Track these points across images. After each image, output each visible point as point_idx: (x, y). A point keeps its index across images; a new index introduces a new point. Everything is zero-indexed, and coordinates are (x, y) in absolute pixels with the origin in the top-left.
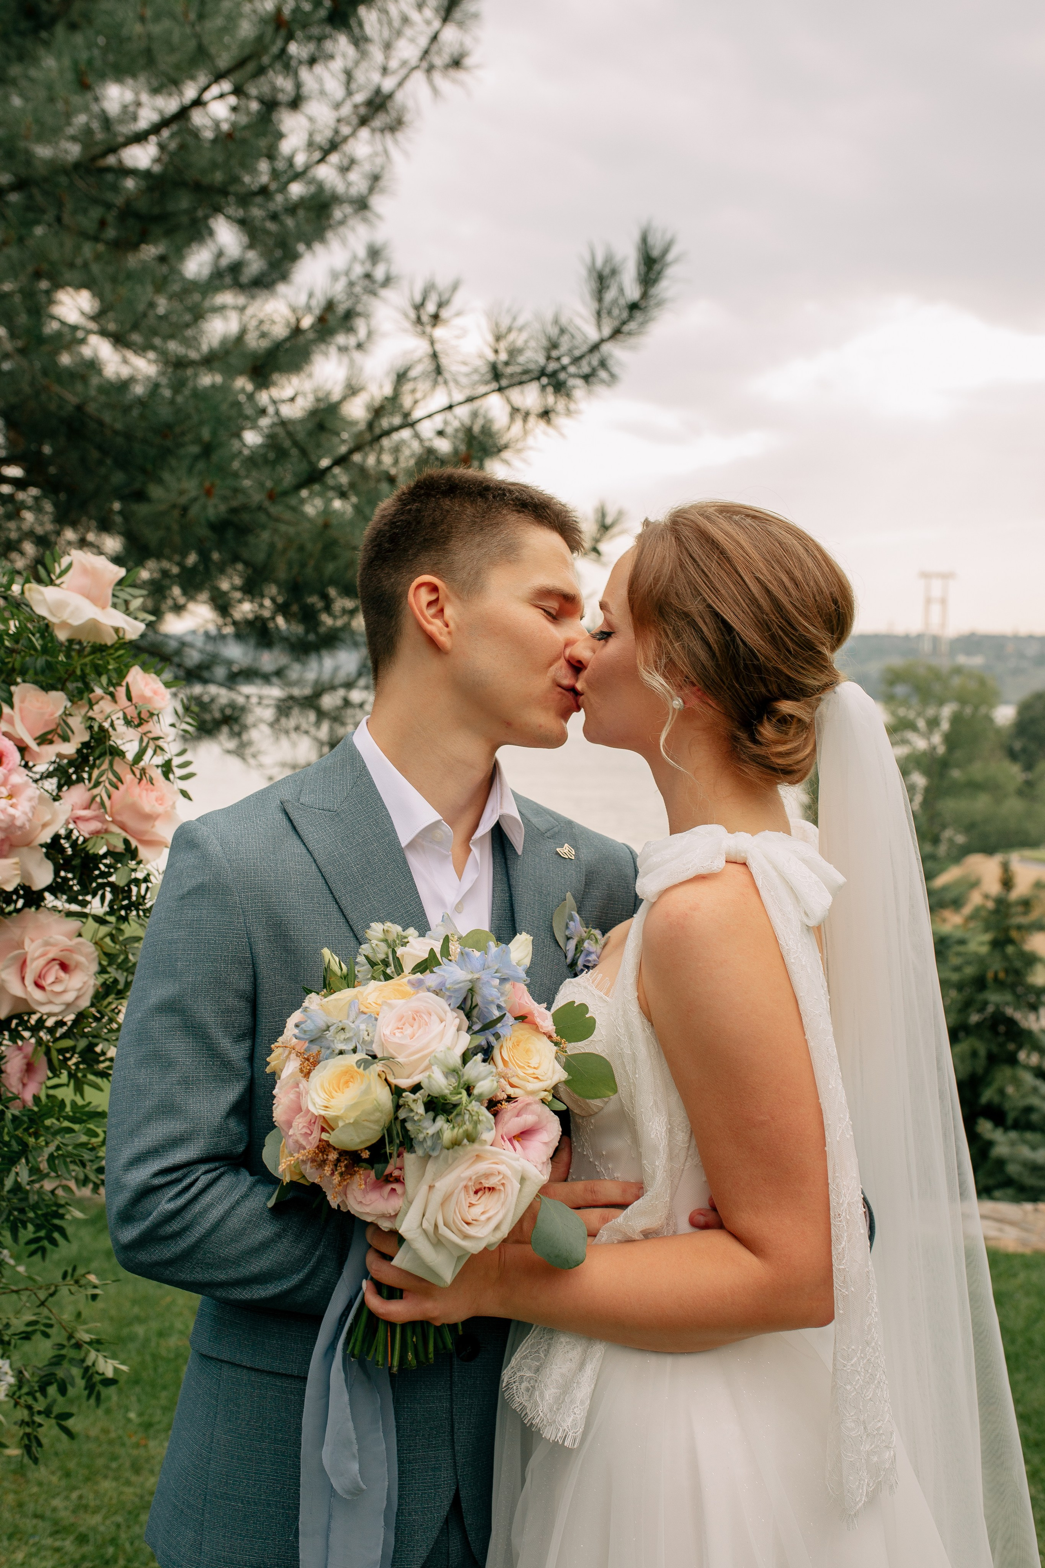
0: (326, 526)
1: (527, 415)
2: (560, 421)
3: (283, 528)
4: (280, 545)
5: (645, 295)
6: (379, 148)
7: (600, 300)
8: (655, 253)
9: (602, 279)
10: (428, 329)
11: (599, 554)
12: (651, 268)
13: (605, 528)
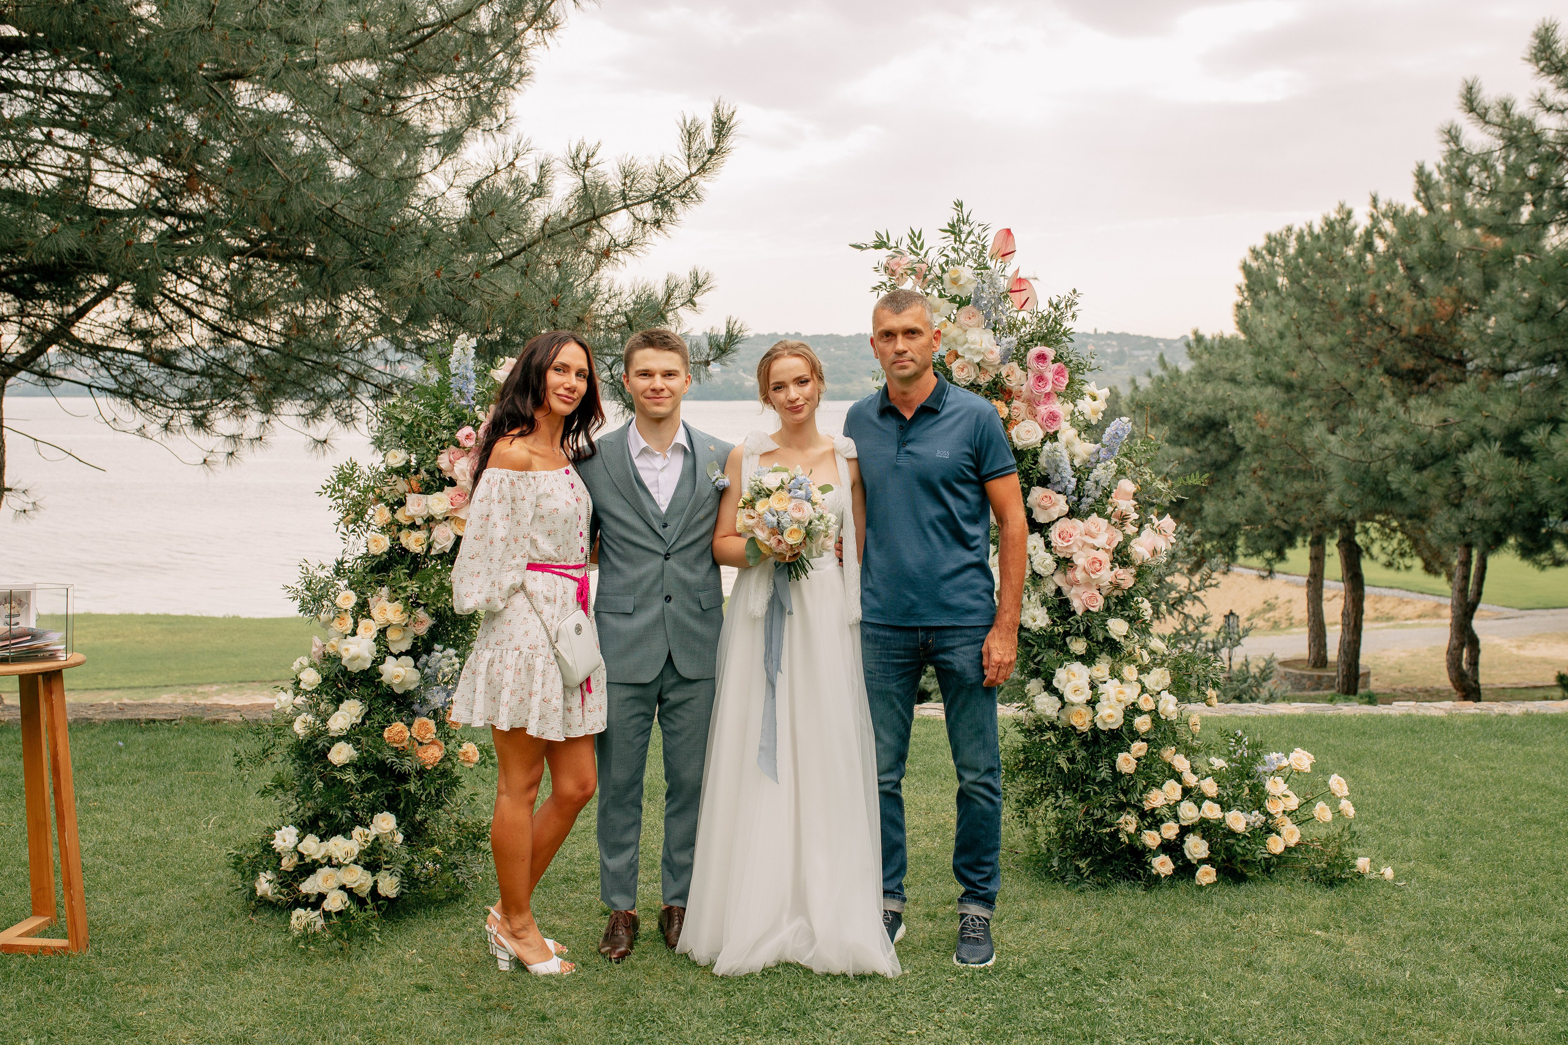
0: (517, 296)
1: (645, 223)
2: (666, 226)
3: (486, 297)
4: (486, 309)
5: (717, 147)
6: (539, 40)
7: (689, 148)
8: (724, 119)
9: (691, 135)
10: (582, 172)
11: (694, 304)
12: (721, 128)
13: (697, 286)
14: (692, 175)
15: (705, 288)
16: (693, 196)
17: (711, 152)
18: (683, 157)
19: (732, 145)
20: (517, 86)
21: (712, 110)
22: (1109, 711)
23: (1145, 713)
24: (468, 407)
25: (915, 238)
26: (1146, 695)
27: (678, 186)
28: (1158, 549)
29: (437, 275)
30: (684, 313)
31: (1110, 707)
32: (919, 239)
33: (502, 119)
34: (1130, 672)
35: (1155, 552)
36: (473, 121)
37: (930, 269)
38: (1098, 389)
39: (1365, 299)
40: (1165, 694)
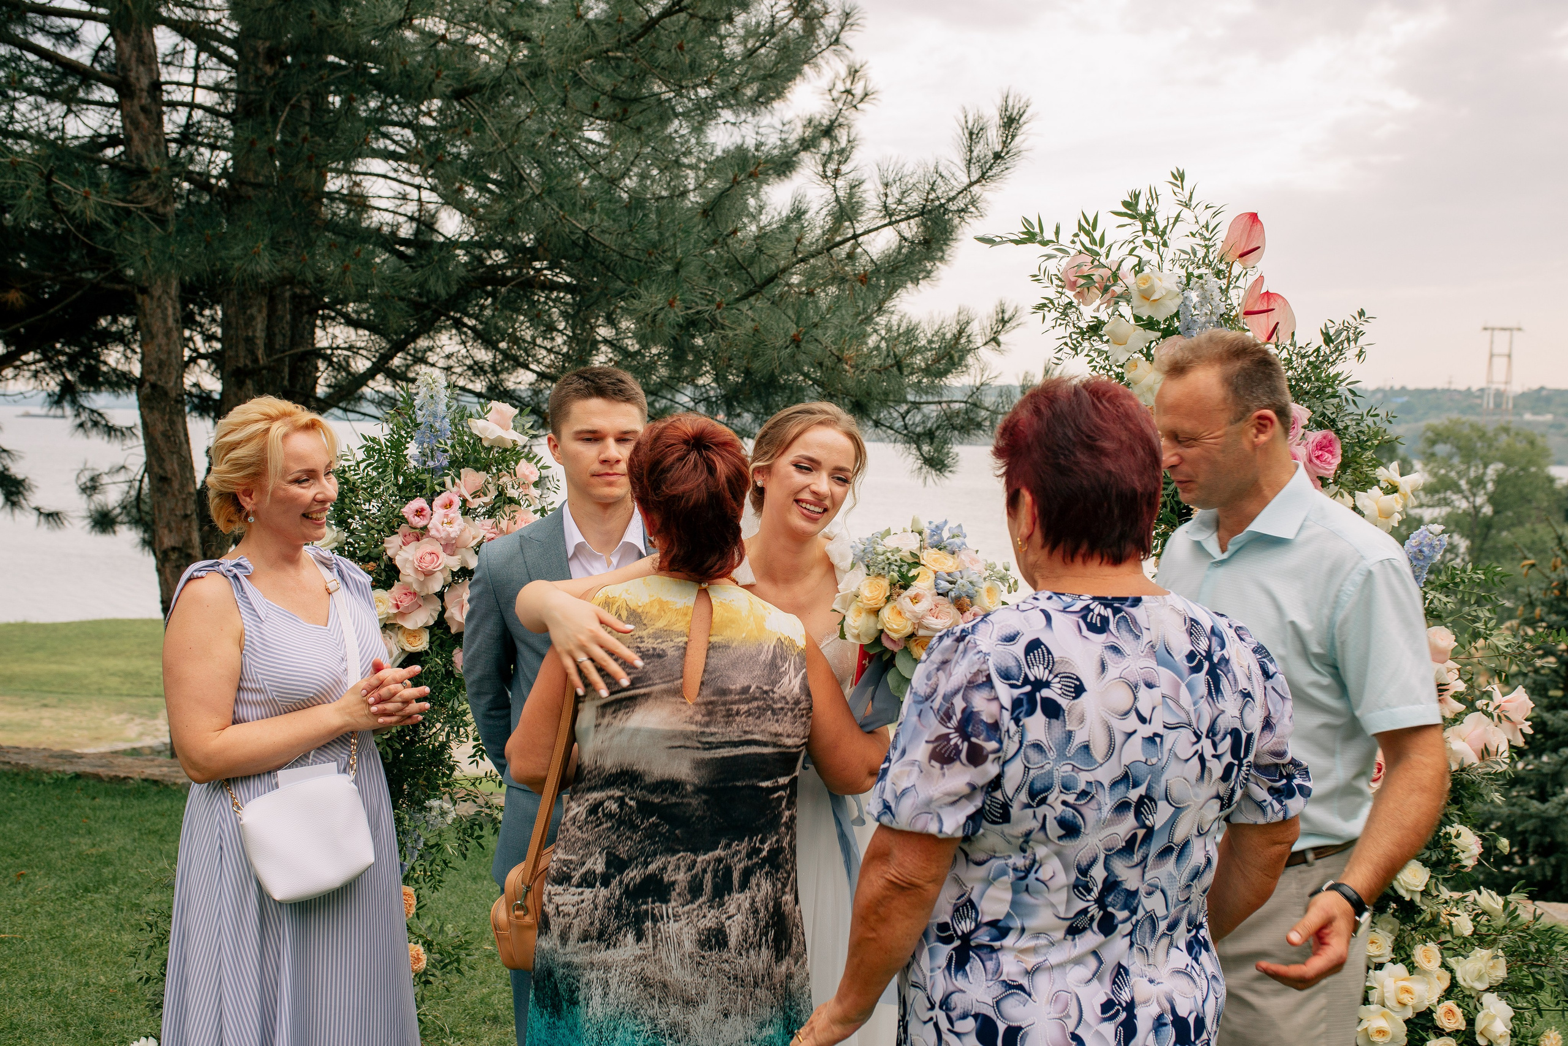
0: (756, 330)
1: (912, 243)
5: (1006, 147)
7: (970, 153)
8: (1014, 114)
9: (973, 136)
10: (832, 181)
11: (999, 344)
12: (1011, 122)
13: (1004, 322)
14: (971, 184)
15: (1013, 323)
16: (972, 209)
17: (997, 156)
18: (962, 165)
19: (1024, 146)
20: (859, 106)
21: (999, 101)
22: (1382, 1023)
23: (1449, 1034)
24: (433, 471)
25: (1088, 227)
26: (1450, 1004)
27: (954, 198)
28: (1492, 749)
29: (671, 305)
30: (986, 353)
31: (1383, 1015)
32: (1094, 228)
33: (843, 143)
34: (1427, 954)
35: (1485, 753)
36: (806, 144)
37: (1115, 276)
38: (1402, 475)
40: (1489, 999)
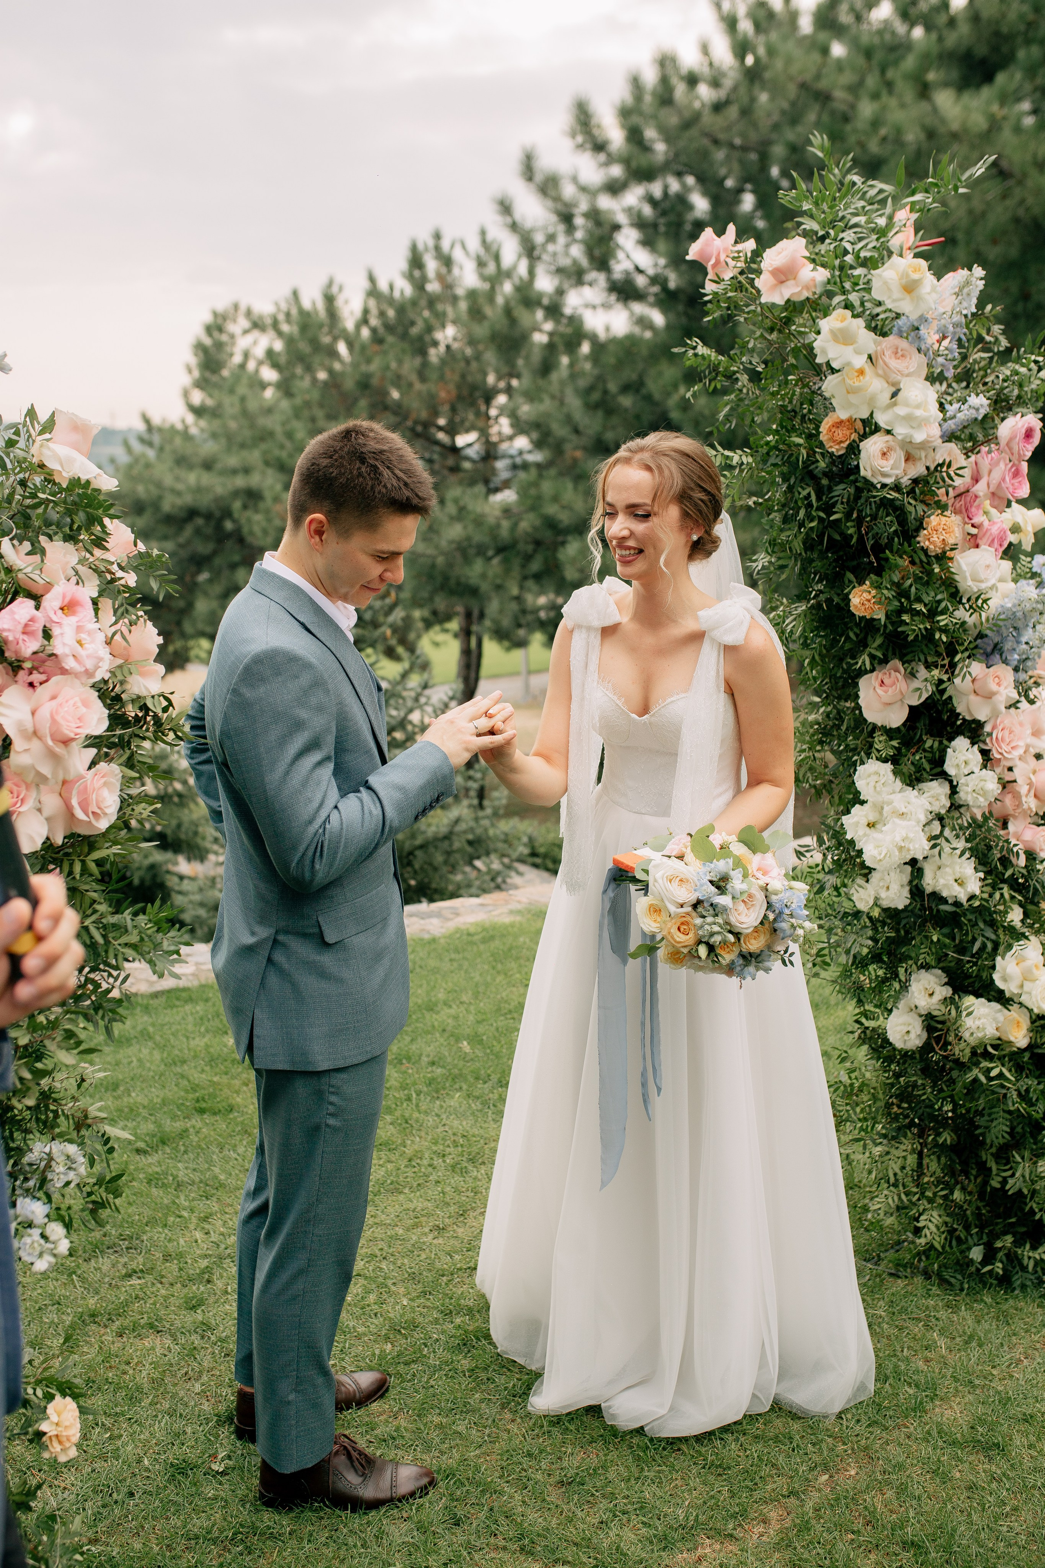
39: (375, 382)
